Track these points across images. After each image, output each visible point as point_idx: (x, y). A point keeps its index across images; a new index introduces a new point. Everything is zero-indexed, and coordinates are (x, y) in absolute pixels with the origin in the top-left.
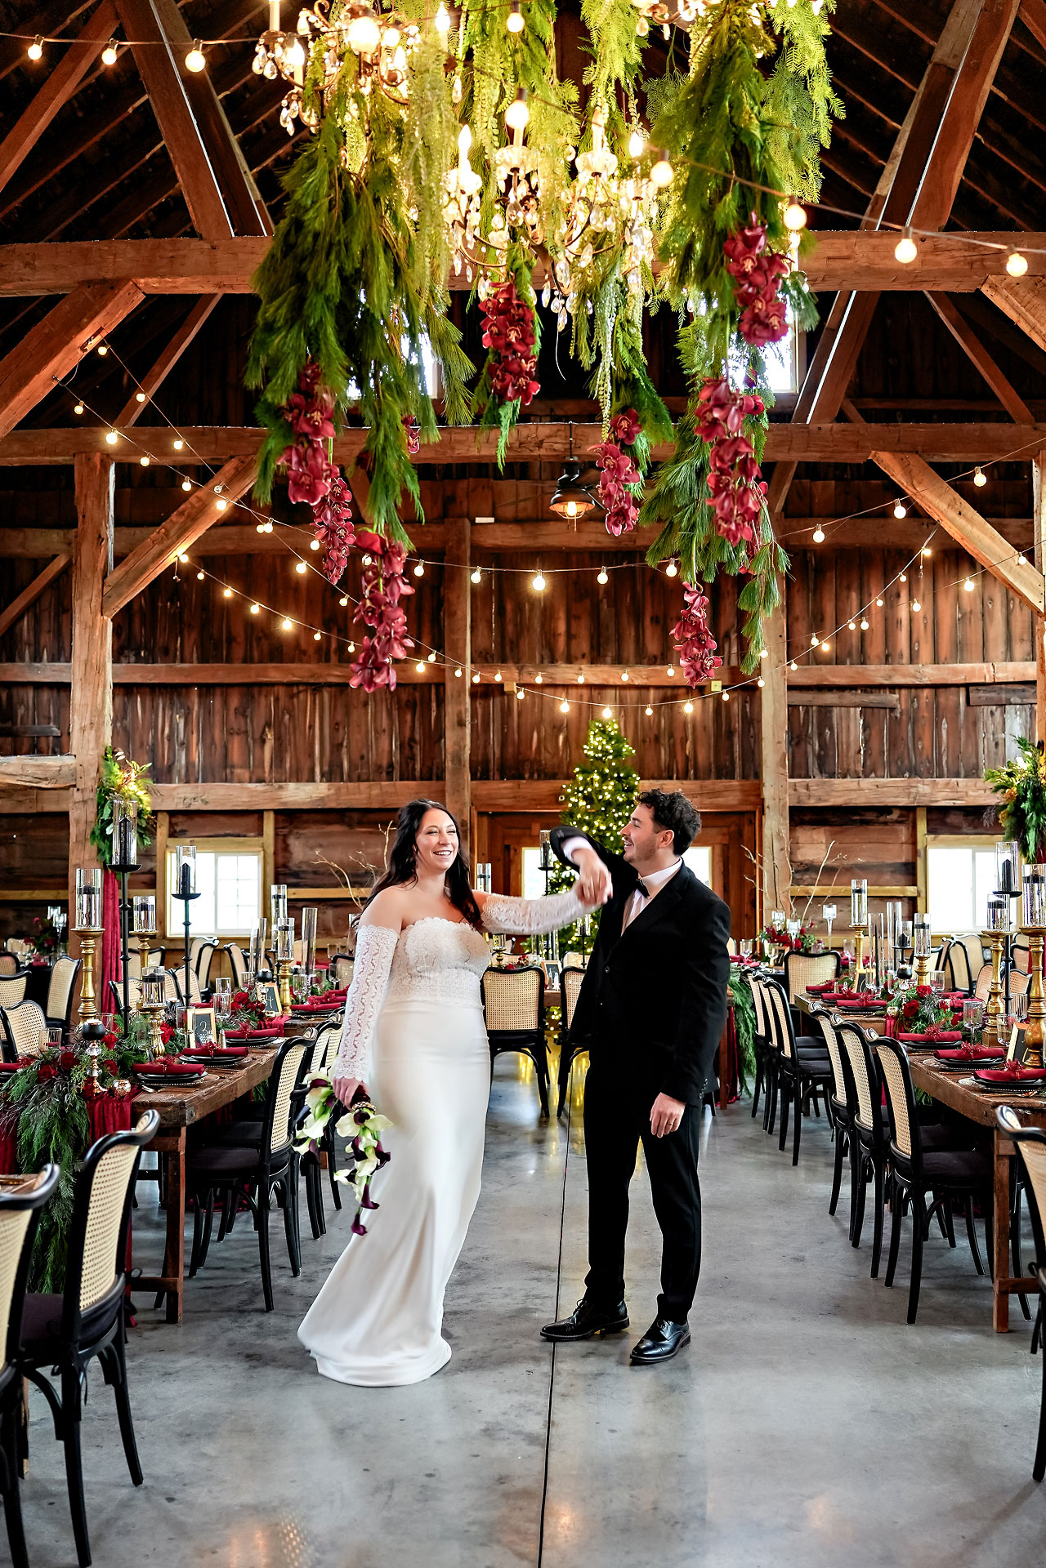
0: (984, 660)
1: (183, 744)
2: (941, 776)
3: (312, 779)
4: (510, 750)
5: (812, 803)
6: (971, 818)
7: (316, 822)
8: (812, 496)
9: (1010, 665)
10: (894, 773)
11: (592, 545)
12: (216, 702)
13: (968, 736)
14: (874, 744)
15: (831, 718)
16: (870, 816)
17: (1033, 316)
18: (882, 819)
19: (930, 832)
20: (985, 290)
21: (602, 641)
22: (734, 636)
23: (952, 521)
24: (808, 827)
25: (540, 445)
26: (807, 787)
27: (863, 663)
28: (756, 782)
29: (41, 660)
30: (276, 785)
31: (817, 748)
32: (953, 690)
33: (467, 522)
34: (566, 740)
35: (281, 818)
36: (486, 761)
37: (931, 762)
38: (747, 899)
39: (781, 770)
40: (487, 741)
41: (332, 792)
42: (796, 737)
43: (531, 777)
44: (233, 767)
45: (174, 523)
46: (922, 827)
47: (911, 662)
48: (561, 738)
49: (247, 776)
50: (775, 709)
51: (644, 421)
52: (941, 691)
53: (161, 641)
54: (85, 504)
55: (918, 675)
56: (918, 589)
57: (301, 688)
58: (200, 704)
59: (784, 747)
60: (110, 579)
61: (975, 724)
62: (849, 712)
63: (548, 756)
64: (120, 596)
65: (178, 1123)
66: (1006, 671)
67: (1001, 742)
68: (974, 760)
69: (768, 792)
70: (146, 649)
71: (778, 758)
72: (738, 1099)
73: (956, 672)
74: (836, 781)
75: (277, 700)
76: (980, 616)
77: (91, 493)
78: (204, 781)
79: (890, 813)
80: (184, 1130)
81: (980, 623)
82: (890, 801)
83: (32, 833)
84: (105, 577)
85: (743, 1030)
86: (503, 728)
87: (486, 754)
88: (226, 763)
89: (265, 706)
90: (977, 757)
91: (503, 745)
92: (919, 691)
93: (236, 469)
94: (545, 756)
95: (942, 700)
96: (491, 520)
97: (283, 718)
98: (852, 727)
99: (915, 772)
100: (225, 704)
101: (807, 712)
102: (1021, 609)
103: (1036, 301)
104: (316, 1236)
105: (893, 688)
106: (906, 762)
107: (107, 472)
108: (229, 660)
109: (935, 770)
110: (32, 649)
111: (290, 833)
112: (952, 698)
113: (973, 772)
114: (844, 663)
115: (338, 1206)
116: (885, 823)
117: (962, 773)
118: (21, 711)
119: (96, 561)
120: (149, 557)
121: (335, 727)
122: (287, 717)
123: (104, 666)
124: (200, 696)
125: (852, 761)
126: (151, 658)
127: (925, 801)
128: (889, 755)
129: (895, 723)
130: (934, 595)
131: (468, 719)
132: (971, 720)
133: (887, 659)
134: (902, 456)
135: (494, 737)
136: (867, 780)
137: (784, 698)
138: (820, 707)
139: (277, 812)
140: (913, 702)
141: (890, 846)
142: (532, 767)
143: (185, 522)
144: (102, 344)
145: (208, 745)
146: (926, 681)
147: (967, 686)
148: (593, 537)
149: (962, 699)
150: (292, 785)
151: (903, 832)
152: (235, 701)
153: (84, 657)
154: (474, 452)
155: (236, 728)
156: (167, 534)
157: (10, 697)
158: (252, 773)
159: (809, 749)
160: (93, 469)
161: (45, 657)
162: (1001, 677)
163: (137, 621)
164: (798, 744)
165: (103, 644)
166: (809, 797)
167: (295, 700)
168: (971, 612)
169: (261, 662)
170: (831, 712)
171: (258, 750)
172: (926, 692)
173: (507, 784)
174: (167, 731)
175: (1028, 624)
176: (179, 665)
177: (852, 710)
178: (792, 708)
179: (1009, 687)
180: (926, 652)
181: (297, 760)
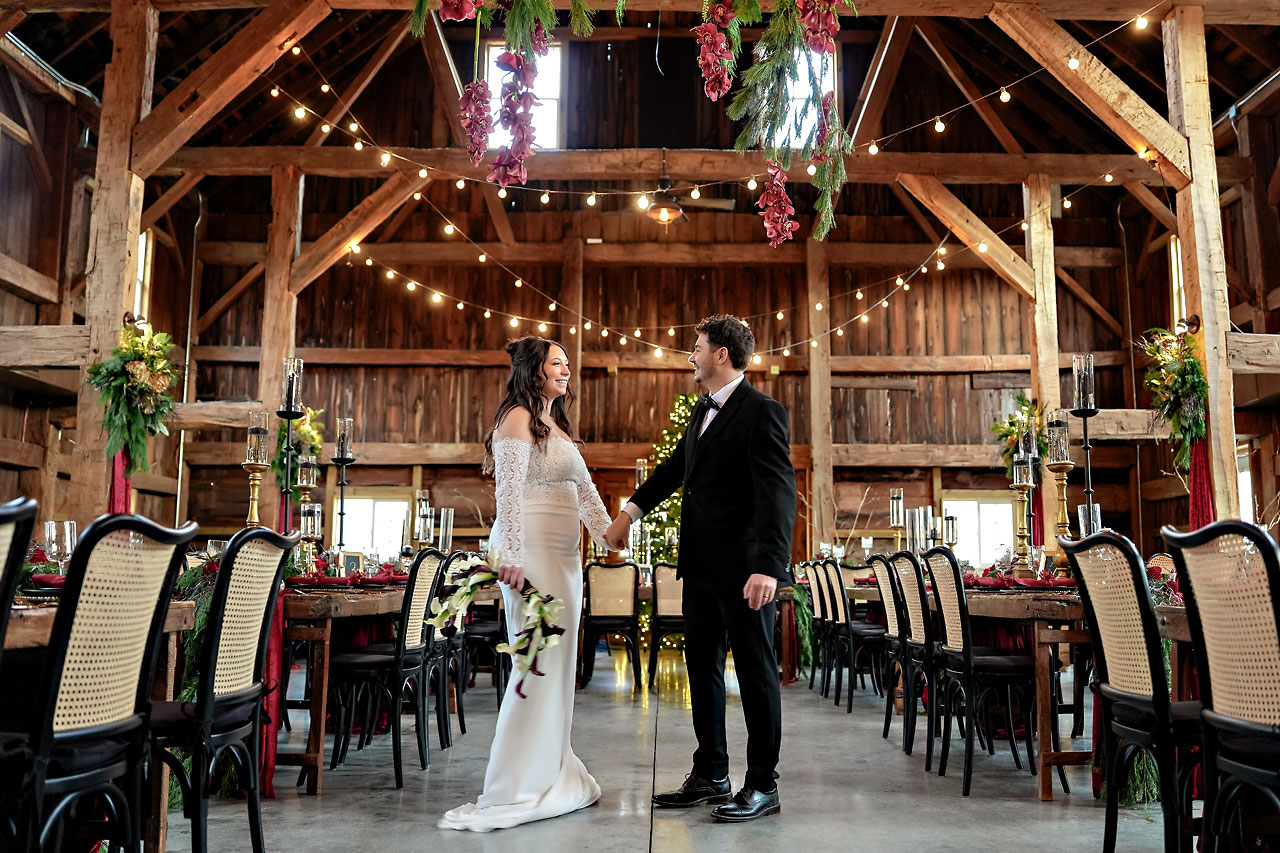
0: (984, 354)
1: (350, 412)
2: (952, 443)
3: (453, 441)
4: (612, 420)
5: (851, 463)
6: (976, 476)
7: (455, 475)
8: (848, 228)
9: (1005, 358)
10: (915, 440)
11: (678, 261)
12: (378, 380)
13: (972, 412)
14: (899, 418)
15: (865, 397)
16: (897, 475)
17: (1030, 33)
18: (906, 477)
19: (944, 487)
20: (993, 17)
21: (685, 335)
22: (788, 334)
23: (961, 227)
24: (847, 483)
25: (640, 165)
26: (847, 451)
27: (890, 355)
28: (806, 446)
29: (240, 344)
30: (424, 445)
31: (854, 421)
32: (961, 376)
33: (581, 242)
34: (656, 412)
35: (427, 471)
36: (592, 429)
37: (943, 433)
38: (799, 539)
39: (826, 436)
40: (593, 413)
41: (468, 451)
42: (838, 413)
43: (628, 441)
44: (390, 431)
45: (349, 220)
46: (937, 483)
47: (927, 354)
48: (652, 411)
49: (401, 437)
50: (821, 390)
51: (736, 7)
52: (951, 378)
53: (336, 332)
54: (279, 204)
55: (933, 364)
56: (931, 300)
57: (447, 369)
58: (365, 380)
59: (829, 418)
60: (297, 263)
61: (978, 403)
62: (879, 393)
63: (641, 425)
64: (304, 276)
65: (325, 614)
66: (1001, 362)
67: (998, 418)
68: (977, 432)
69: (816, 454)
70: (324, 338)
71: (823, 426)
72: (797, 680)
73: (962, 363)
74: (870, 446)
75: (427, 378)
76: (980, 320)
77: (284, 196)
78: (366, 441)
79: (912, 472)
80: (329, 624)
81: (980, 326)
82: (912, 462)
83: (226, 481)
84: (292, 261)
85: (800, 622)
86: (606, 403)
87: (592, 424)
88: (385, 428)
89: (417, 384)
90: (980, 429)
91: (606, 416)
92: (934, 377)
93: (400, 179)
94: (640, 425)
95: (952, 384)
96: (600, 241)
97: (431, 393)
98: (881, 406)
99: (931, 440)
100: (386, 382)
101: (846, 393)
102: (1012, 315)
103: (1032, 22)
104: (443, 747)
105: (913, 374)
106: (924, 432)
107: (298, 180)
108: (390, 346)
109: (946, 439)
110: (234, 336)
111: (434, 484)
112: (959, 383)
113: (977, 440)
114: (875, 355)
115: (463, 731)
116: (909, 481)
117: (968, 441)
118: (222, 385)
119: (285, 248)
120: (329, 246)
121: (473, 400)
122: (434, 392)
123: (289, 331)
124: (366, 374)
125: (881, 431)
126: (328, 344)
127: (940, 463)
128: (911, 428)
129: (915, 402)
130: (944, 303)
131: (579, 393)
132: (974, 400)
133: (908, 352)
134: (922, 177)
135: (599, 410)
136: (894, 446)
137: (829, 381)
138: (856, 389)
139: (424, 467)
140: (928, 386)
141: (913, 499)
142: (628, 434)
143: (357, 220)
144: (296, 45)
145: (371, 414)
146: (939, 369)
147: (971, 373)
148: (679, 255)
149: (967, 384)
150: (437, 445)
151: (923, 487)
152: (393, 380)
153: (272, 323)
154: (588, 170)
155: (393, 399)
156: (343, 228)
157: (214, 374)
158: (405, 437)
159: (848, 422)
160: (287, 177)
161: (244, 342)
162: (998, 366)
163: (318, 314)
164: (839, 417)
165: (288, 314)
166: (848, 458)
167: (442, 379)
168: (973, 317)
169: (415, 348)
170: (865, 393)
171: (410, 418)
172: (939, 379)
173: (609, 446)
174: (338, 402)
175: (1017, 327)
176: (350, 350)
177: (881, 391)
178: (835, 389)
179: (1004, 374)
180: (938, 346)
181: (442, 426)
